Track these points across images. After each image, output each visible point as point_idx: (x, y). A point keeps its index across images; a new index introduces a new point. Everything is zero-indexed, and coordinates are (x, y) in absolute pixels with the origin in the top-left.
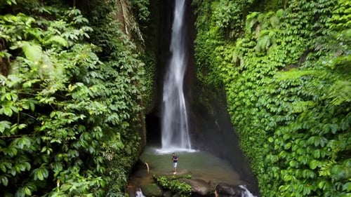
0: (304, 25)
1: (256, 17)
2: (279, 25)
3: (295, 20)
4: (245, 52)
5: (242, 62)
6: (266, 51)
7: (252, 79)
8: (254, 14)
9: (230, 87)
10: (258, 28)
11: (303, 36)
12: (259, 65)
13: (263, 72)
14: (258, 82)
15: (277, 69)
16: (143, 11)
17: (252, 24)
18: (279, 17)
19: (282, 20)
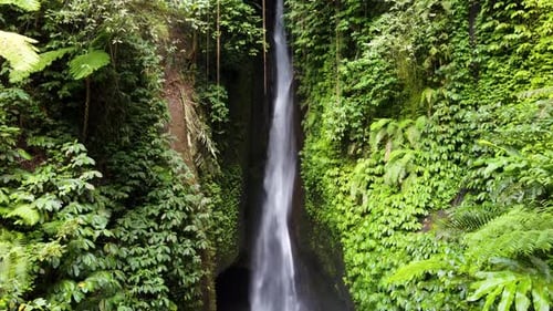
0: (458, 144)
1: (385, 126)
2: (420, 141)
3: (444, 136)
4: (371, 182)
5: (365, 198)
6: (399, 186)
7: (375, 235)
8: (382, 121)
9: (348, 238)
10: (389, 145)
11: (458, 162)
12: (386, 212)
13: (392, 225)
14: (384, 240)
15: (415, 219)
16: (218, 108)
17: (379, 137)
18: (420, 130)
19: (424, 135)
